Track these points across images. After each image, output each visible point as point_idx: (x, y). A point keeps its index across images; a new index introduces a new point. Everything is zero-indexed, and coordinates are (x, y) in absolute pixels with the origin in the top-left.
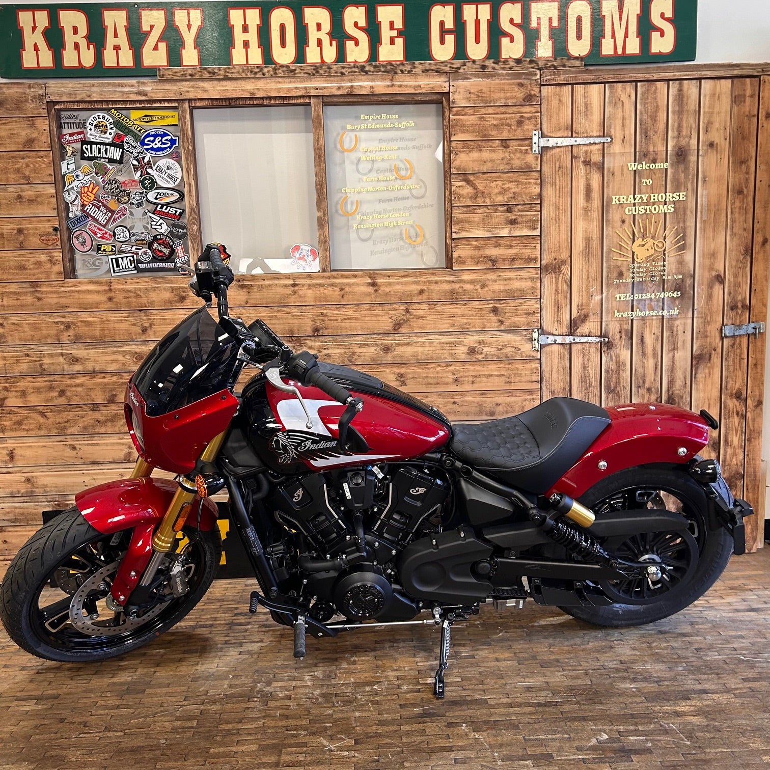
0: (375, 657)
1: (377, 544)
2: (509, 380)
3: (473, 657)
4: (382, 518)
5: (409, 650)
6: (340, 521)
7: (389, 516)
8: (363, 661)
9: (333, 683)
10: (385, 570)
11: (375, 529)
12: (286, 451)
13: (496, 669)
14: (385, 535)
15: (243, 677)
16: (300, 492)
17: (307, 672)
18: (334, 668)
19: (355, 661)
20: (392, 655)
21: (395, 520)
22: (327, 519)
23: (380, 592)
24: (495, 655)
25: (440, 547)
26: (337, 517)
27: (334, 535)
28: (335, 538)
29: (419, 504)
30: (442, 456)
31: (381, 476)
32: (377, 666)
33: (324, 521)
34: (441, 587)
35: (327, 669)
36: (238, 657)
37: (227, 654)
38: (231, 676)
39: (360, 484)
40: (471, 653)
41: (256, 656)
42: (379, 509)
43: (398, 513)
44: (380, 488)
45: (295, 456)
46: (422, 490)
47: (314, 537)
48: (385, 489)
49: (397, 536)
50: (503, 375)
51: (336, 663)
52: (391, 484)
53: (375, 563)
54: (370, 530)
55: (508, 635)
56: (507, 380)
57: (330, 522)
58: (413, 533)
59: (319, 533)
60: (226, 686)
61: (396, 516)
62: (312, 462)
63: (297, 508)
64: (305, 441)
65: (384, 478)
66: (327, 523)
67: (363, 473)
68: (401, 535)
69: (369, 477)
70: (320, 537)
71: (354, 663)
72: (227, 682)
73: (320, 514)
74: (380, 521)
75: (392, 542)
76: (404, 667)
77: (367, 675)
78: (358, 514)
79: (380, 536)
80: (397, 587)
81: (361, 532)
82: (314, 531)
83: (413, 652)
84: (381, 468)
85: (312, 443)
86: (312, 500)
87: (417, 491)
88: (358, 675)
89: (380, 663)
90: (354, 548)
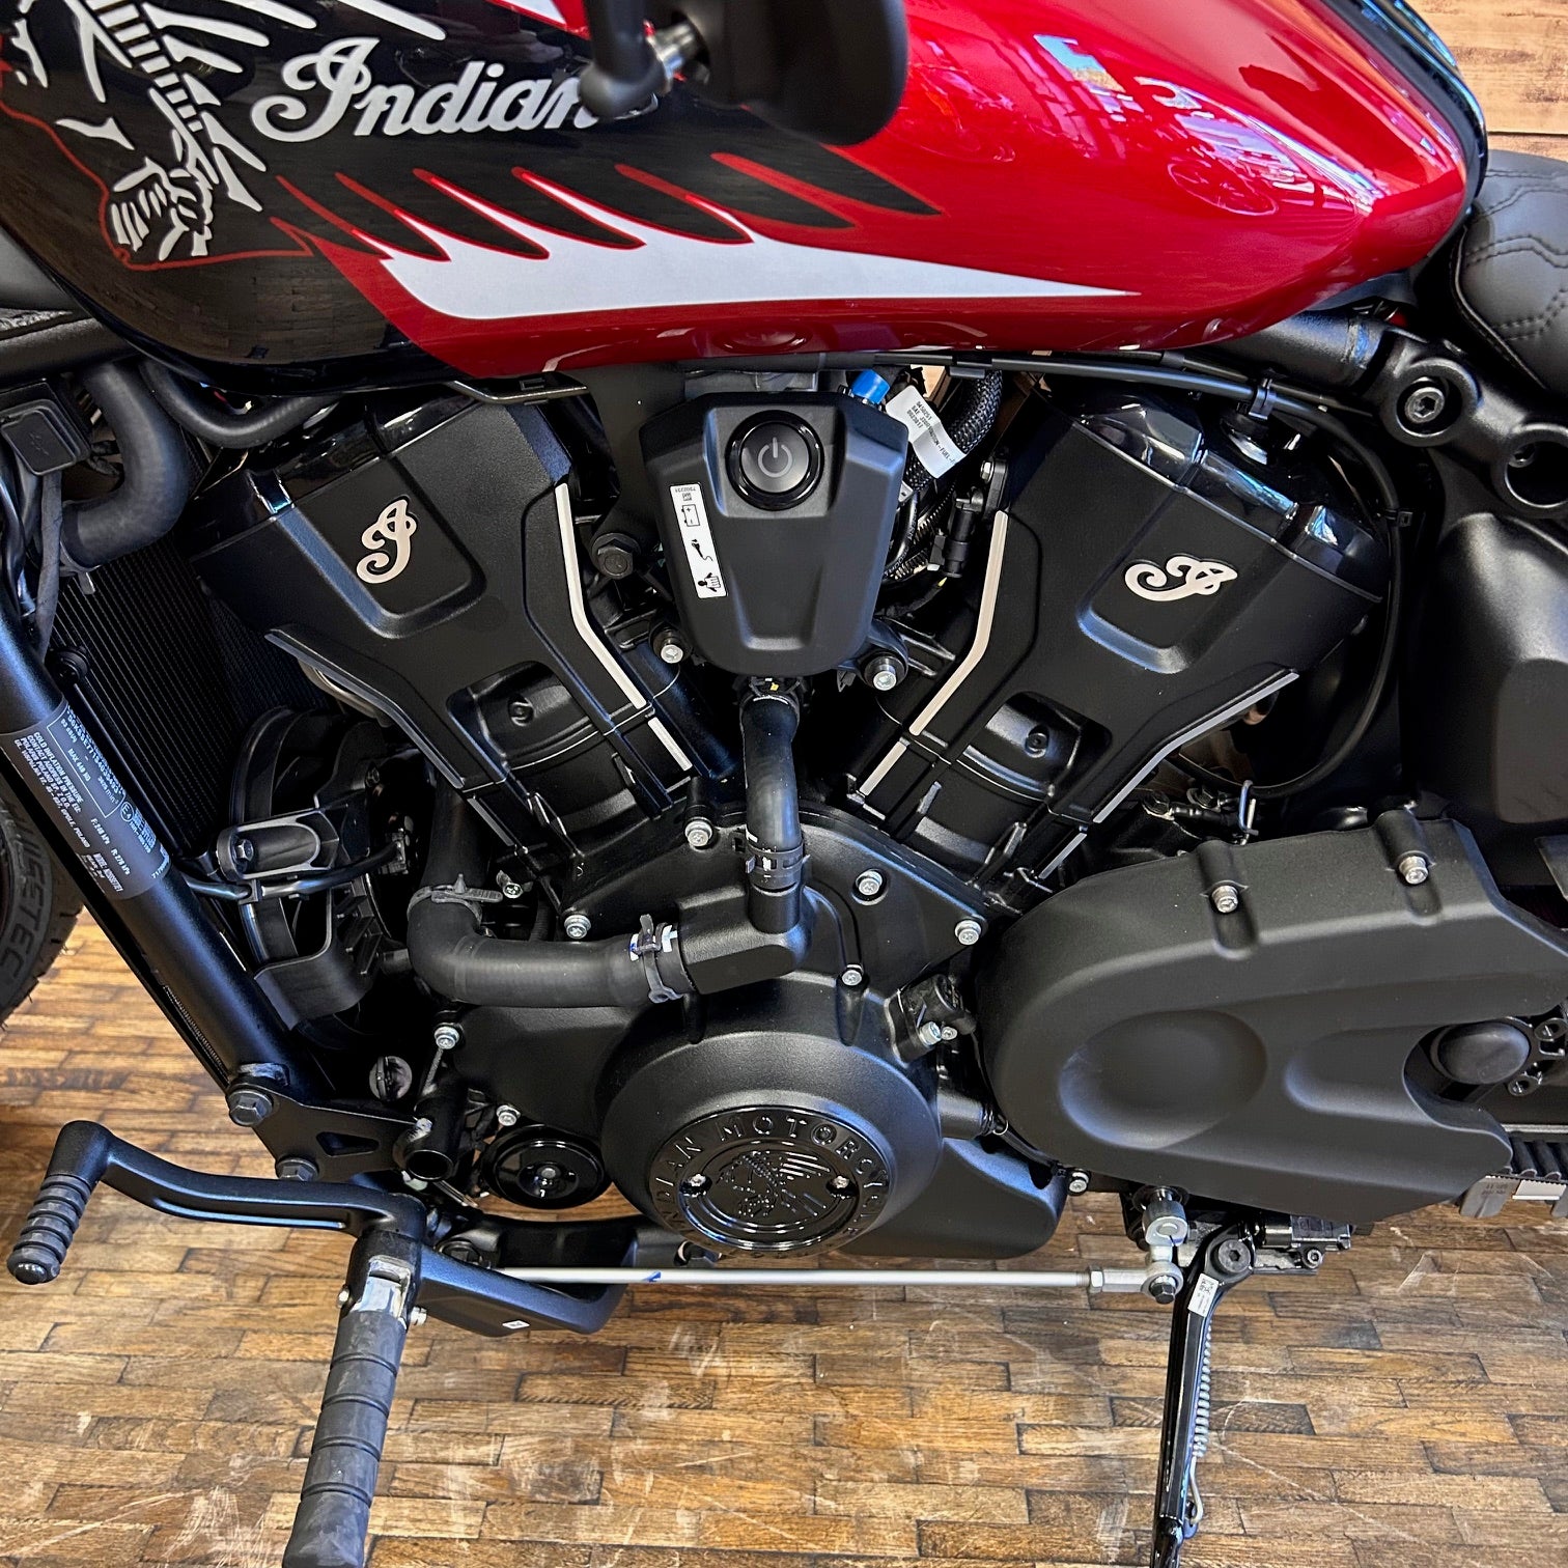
0: (813, 1362)
1: (870, 883)
2: (1548, 86)
3: (1301, 1421)
4: (916, 728)
5: (975, 1336)
6: (655, 725)
7: (965, 720)
8: (750, 1385)
9: (584, 1536)
10: (906, 1028)
11: (867, 787)
12: (152, 138)
13: (1438, 1528)
14: (926, 829)
15: (141, 1437)
16: (397, 524)
17: (468, 1437)
18: (602, 1418)
19: (711, 1383)
20: (894, 1363)
21: (997, 748)
22: (577, 705)
23: (866, 1148)
24: (1410, 1424)
25: (1267, 936)
26: (637, 700)
27: (625, 801)
28: (627, 817)
29: (1169, 662)
30: (1389, 345)
31: (941, 456)
32: (820, 1436)
33: (559, 717)
34: (1221, 1133)
35: (568, 1422)
36: (166, 1283)
37: (124, 1260)
38: (85, 1419)
39: (788, 499)
40: (1290, 1393)
41: (247, 1290)
42: (909, 679)
43: (1023, 705)
44: (922, 546)
45: (237, 193)
46: (1206, 578)
47: (502, 801)
48: (959, 552)
49: (998, 839)
50: (1523, 56)
51: (619, 1387)
52: (1001, 521)
53: (852, 977)
54: (839, 799)
55: (1449, 1286)
56: (1539, 82)
57: (596, 724)
58: (1093, 830)
59: (534, 778)
60: (33, 1494)
61: (1006, 726)
62: (402, 267)
63: (381, 623)
64: (310, 43)
65: (964, 477)
66: (579, 733)
67: (820, 419)
68: (1019, 831)
69: (859, 454)
70: (536, 802)
71: (705, 1395)
72: (47, 1465)
73: (537, 674)
74: (899, 749)
75: (963, 867)
76: (956, 1459)
77: (763, 1495)
78: (774, 694)
79: (898, 829)
80: (970, 1111)
81: (777, 801)
82: (502, 771)
83: (993, 1353)
84: (952, 408)
85: (382, 69)
86: (479, 579)
87: (1173, 583)
88: (722, 1494)
89: (833, 1410)
90: (733, 893)
